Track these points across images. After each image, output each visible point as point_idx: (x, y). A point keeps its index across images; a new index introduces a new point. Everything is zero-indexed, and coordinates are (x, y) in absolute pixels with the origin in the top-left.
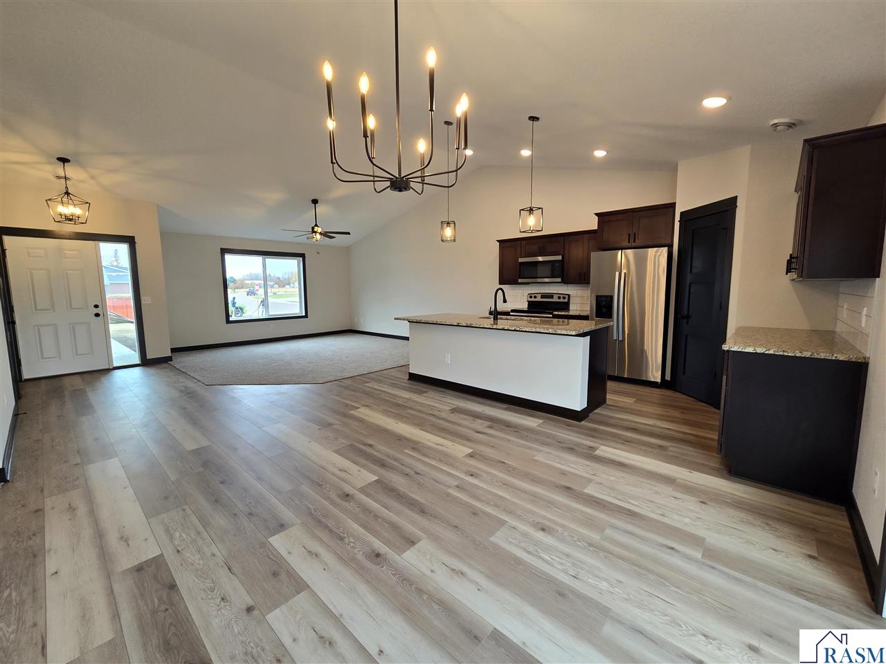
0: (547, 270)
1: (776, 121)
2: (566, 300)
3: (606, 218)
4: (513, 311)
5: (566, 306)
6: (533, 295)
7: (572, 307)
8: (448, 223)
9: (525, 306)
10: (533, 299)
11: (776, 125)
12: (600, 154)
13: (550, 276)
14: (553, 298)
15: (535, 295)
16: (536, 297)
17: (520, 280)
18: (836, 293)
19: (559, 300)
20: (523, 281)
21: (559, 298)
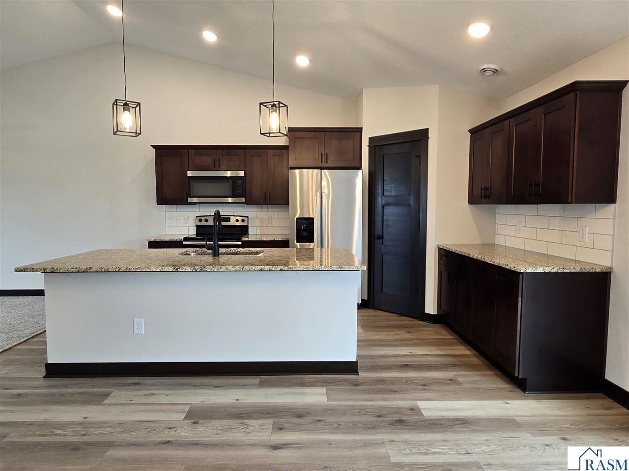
0: (226, 188)
1: (486, 66)
2: (245, 223)
3: (298, 134)
4: (186, 239)
5: (244, 230)
6: (203, 219)
7: (251, 231)
8: (126, 106)
9: (192, 232)
10: (203, 223)
11: (484, 70)
12: (302, 61)
13: (231, 195)
14: (230, 221)
15: (206, 218)
16: (206, 220)
17: (190, 200)
18: (495, 214)
19: (238, 224)
20: (195, 200)
21: (237, 221)
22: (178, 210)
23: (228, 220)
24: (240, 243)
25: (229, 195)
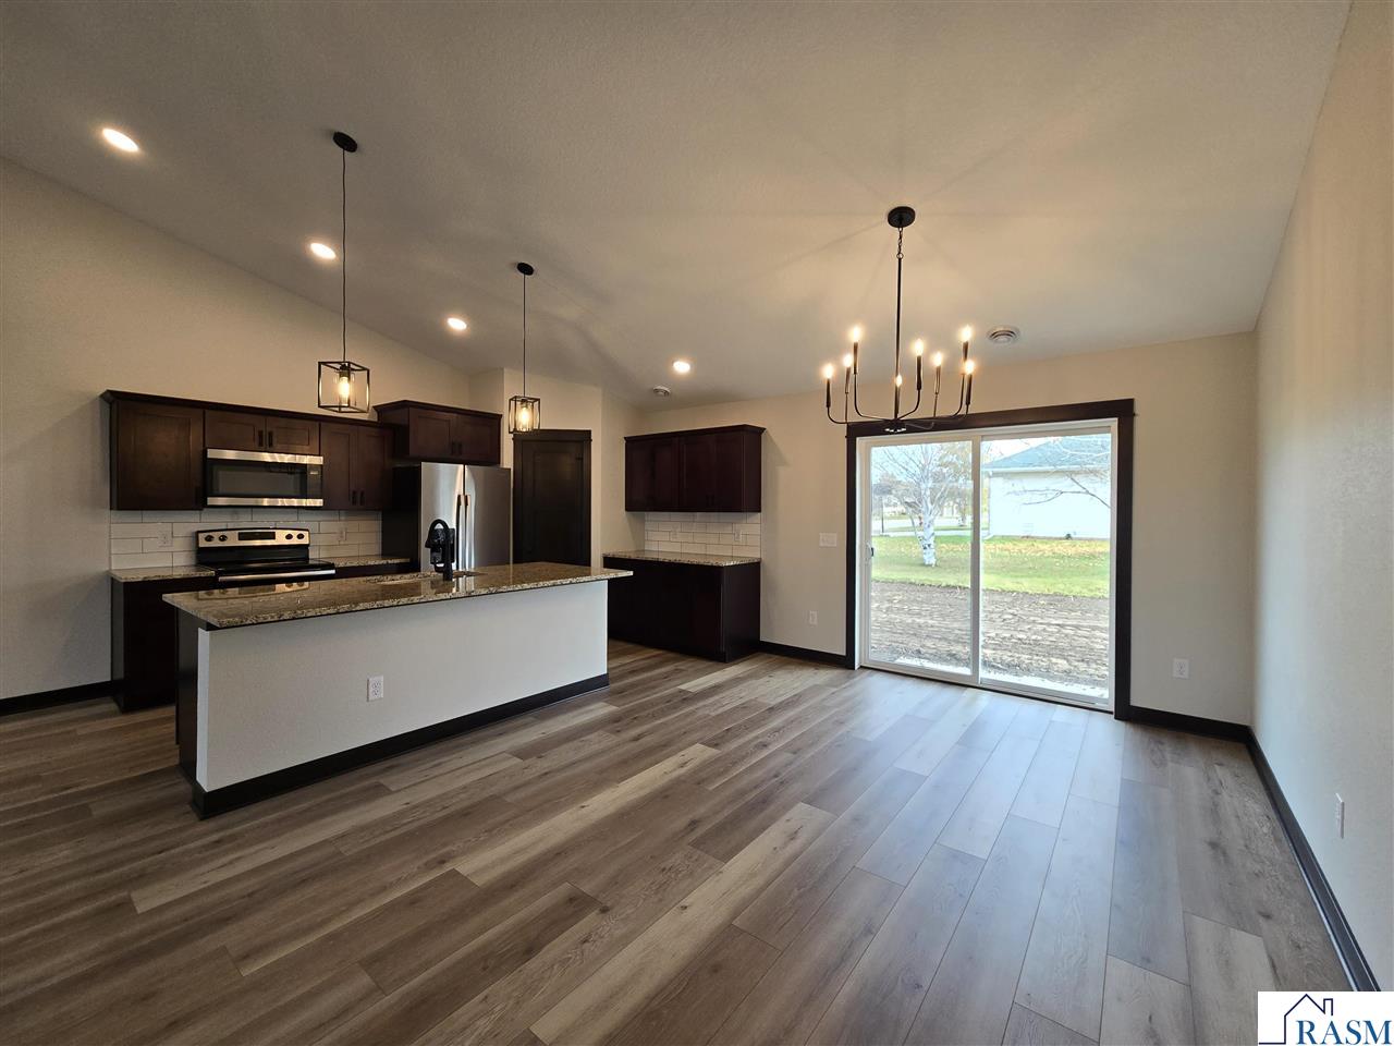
1: (659, 387)
2: (305, 541)
3: (422, 412)
6: (216, 535)
9: (181, 562)
10: (214, 543)
11: (657, 391)
12: (457, 324)
13: (298, 494)
14: (274, 538)
15: (221, 533)
16: (223, 538)
17: (211, 501)
18: (643, 521)
19: (288, 542)
20: (221, 501)
21: (289, 537)
22: (145, 520)
23: (272, 536)
24: (333, 572)
25: (293, 494)
